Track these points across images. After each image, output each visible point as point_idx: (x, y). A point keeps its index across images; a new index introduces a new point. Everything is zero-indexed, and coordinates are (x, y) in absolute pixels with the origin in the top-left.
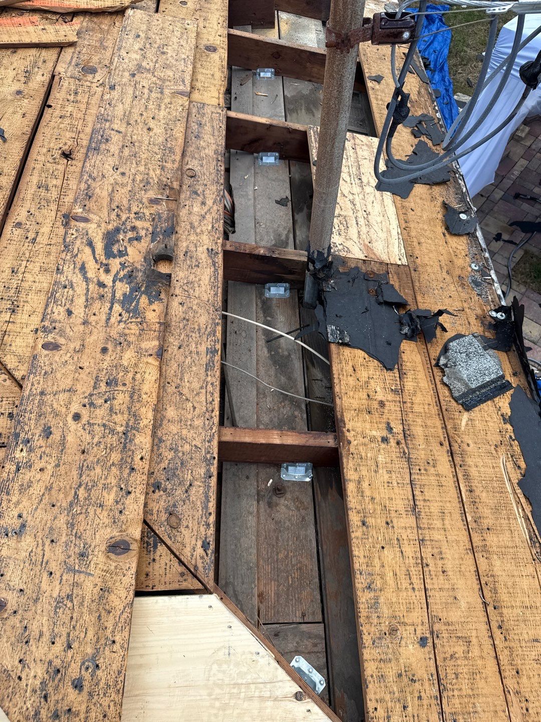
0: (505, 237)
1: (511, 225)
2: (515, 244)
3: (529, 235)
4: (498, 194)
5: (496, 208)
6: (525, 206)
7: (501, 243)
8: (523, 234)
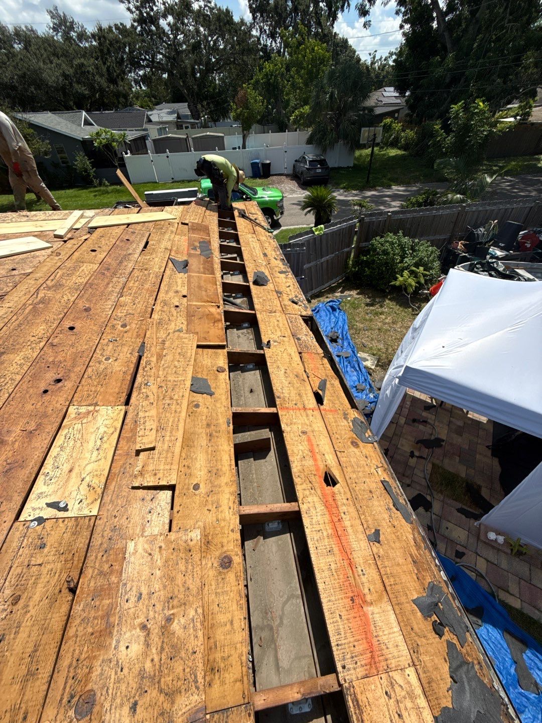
0: (417, 454)
1: (417, 443)
2: (424, 458)
3: (431, 450)
4: (402, 420)
5: (404, 431)
6: (421, 427)
7: (415, 459)
8: (427, 450)
